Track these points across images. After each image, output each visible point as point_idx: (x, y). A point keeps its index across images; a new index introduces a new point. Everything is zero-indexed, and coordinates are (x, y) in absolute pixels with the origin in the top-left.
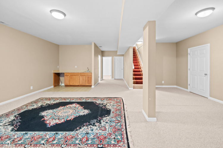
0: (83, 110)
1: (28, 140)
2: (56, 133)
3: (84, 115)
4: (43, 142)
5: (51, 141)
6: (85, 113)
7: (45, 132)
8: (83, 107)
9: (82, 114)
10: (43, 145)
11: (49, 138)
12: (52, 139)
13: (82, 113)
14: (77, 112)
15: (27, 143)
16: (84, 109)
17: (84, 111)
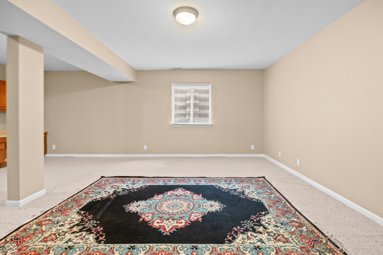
0: (141, 210)
3: (137, 201)
6: (135, 204)
8: (141, 220)
9: (142, 203)
13: (141, 205)
14: (153, 206)
16: (137, 213)
17: (138, 210)
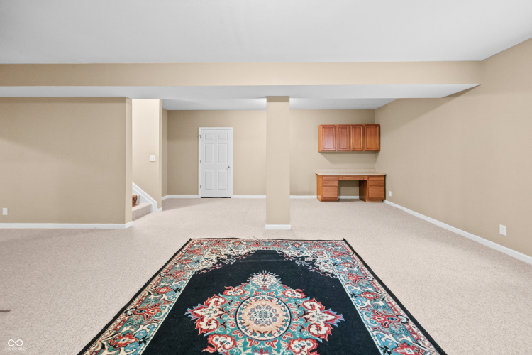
1: (393, 328)
2: (352, 296)
4: (381, 303)
5: (373, 294)
7: (360, 314)
10: (386, 299)
11: (369, 300)
12: (368, 295)
15: (400, 323)
